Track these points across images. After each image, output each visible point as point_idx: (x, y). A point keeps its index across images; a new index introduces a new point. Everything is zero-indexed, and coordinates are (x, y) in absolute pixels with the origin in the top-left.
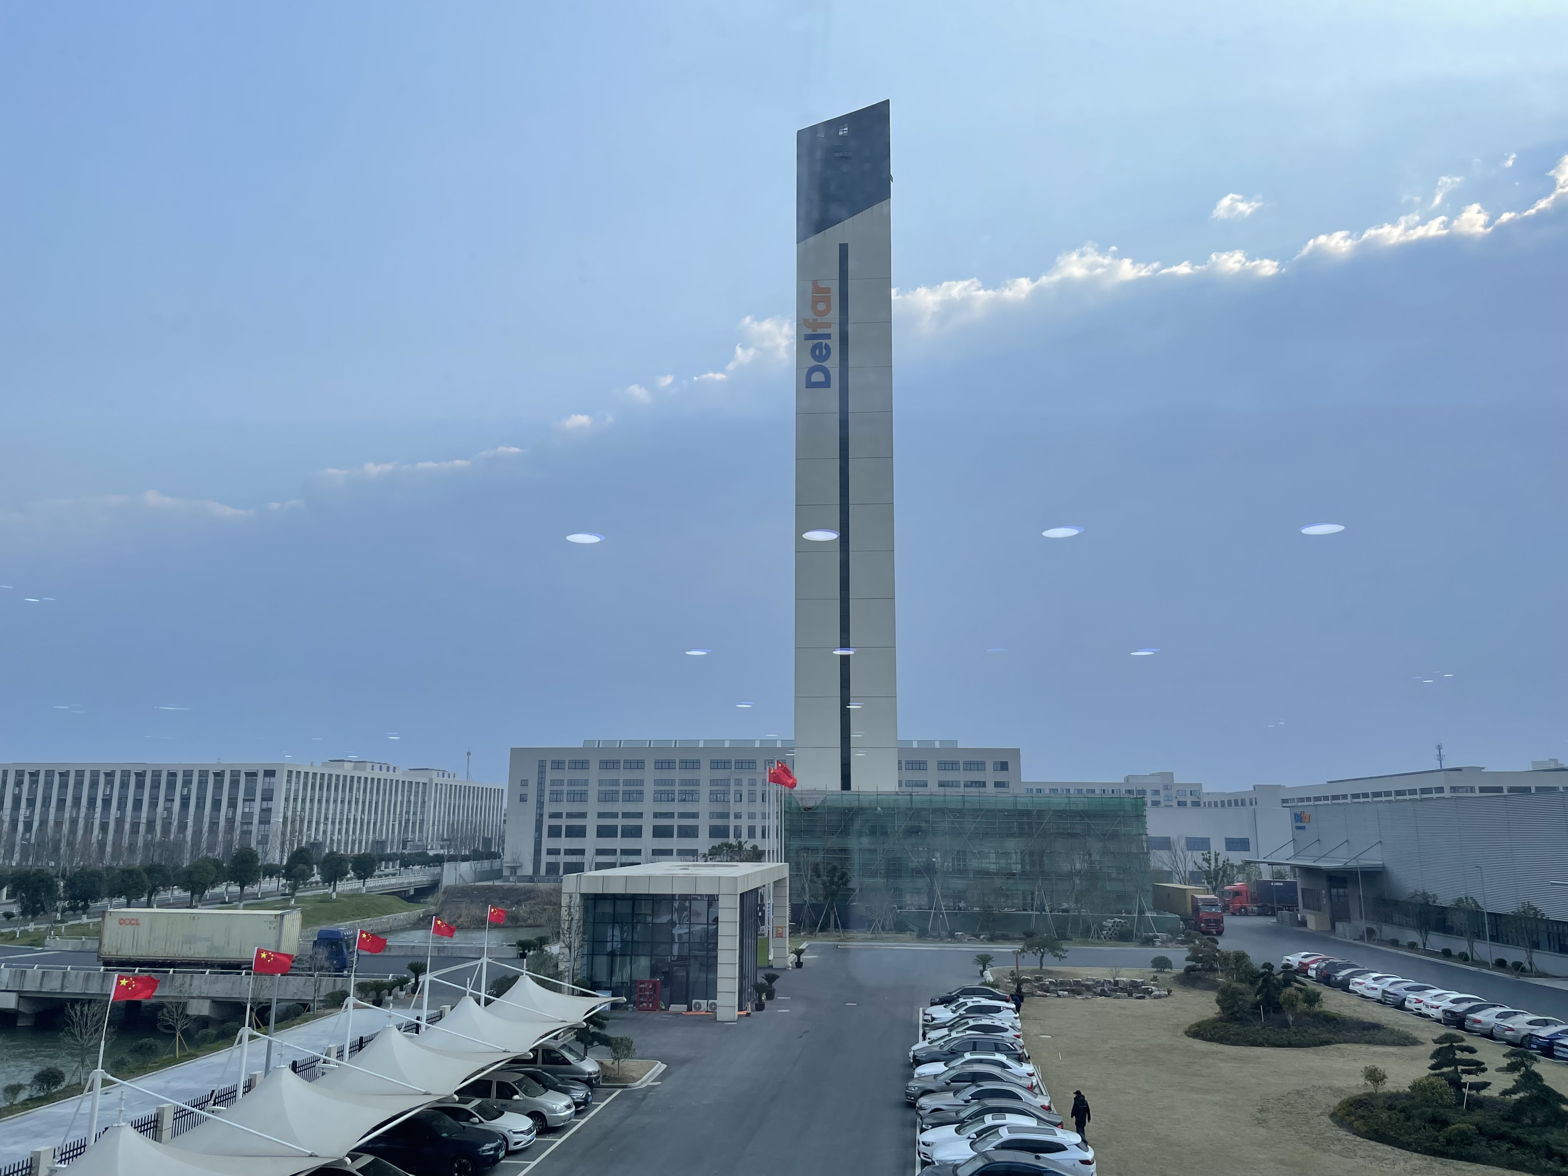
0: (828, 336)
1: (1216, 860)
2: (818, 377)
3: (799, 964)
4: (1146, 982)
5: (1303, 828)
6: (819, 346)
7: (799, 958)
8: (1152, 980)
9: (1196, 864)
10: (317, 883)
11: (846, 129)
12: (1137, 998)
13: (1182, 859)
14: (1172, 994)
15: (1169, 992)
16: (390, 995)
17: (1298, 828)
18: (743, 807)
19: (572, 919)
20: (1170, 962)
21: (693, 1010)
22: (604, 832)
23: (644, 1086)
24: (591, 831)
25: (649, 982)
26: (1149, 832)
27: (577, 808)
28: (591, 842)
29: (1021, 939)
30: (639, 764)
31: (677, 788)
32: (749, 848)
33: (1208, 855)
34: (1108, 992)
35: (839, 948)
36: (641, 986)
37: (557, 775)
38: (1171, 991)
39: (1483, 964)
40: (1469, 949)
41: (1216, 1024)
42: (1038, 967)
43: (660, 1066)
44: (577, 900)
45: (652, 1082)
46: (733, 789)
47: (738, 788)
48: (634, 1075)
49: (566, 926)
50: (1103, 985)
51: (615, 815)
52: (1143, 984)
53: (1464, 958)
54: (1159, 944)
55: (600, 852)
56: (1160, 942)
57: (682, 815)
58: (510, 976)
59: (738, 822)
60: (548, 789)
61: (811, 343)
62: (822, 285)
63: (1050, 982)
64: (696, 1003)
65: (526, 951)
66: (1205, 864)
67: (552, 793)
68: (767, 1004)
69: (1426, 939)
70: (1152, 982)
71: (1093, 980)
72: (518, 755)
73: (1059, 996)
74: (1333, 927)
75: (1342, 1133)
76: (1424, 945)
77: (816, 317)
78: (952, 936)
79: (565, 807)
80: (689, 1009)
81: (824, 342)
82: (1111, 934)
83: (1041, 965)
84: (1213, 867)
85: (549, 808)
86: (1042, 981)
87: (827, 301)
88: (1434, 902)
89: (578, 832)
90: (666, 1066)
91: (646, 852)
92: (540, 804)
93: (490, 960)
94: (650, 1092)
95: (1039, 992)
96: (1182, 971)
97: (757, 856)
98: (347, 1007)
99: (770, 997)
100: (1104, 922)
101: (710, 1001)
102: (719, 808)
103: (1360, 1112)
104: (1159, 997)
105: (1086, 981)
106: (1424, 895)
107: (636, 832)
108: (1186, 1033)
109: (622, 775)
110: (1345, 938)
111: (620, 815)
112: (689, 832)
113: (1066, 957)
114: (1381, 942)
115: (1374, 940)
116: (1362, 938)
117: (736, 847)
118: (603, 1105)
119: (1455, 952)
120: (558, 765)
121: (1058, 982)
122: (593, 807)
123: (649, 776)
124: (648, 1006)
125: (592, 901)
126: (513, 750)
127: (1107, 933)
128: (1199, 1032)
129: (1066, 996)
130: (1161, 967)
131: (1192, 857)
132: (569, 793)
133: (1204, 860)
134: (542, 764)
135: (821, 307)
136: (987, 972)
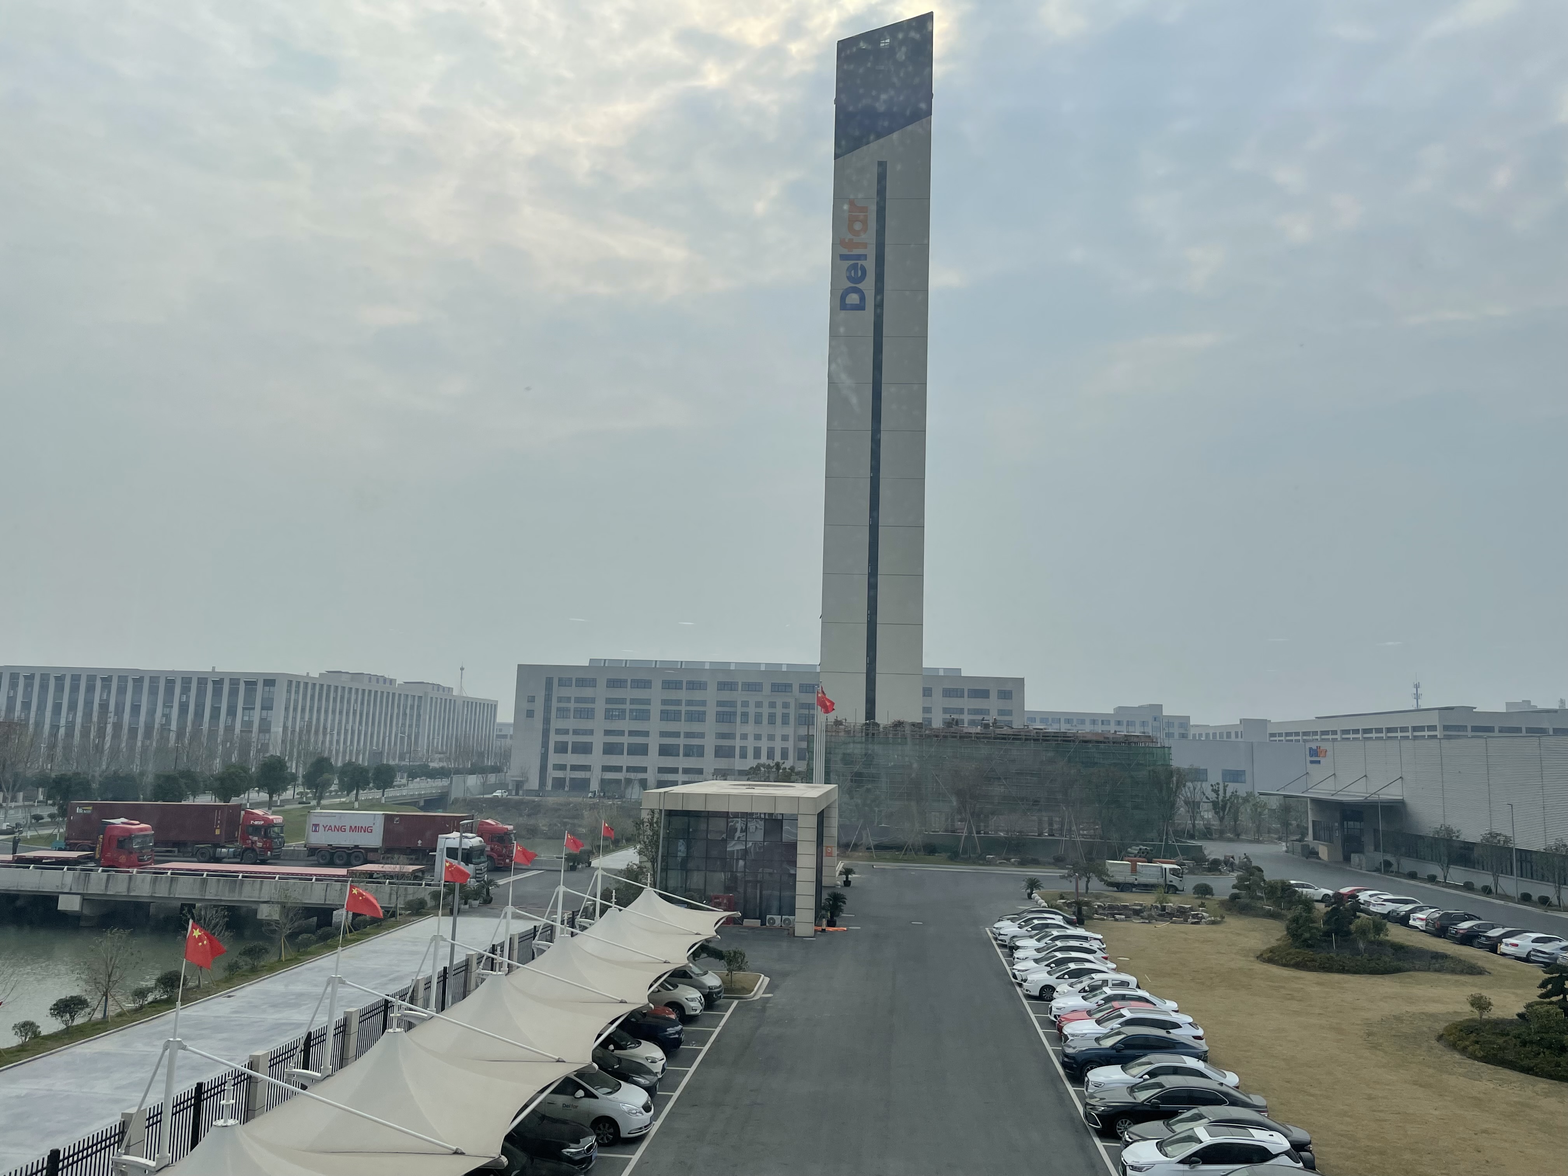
0: (864, 257)
2: (853, 298)
3: (847, 883)
4: (1195, 908)
5: (1319, 762)
6: (854, 266)
7: (847, 878)
8: (1200, 906)
9: (1204, 794)
10: (336, 791)
11: (889, 41)
12: (1193, 923)
13: (1192, 789)
14: (1225, 920)
15: (1223, 917)
17: (1312, 762)
18: (750, 729)
20: (1211, 889)
21: (767, 924)
23: (756, 997)
24: (598, 748)
25: (724, 897)
27: (583, 724)
29: (1049, 864)
30: (645, 684)
31: (683, 708)
33: (1217, 786)
34: (1156, 916)
35: (876, 868)
36: (716, 900)
37: (565, 692)
38: (1224, 918)
39: (1505, 897)
40: (1493, 883)
41: (1290, 951)
42: (1085, 891)
43: (764, 979)
45: (764, 993)
46: (739, 710)
47: (744, 710)
48: (746, 986)
50: (1150, 910)
51: (621, 733)
52: (1191, 909)
53: (1487, 891)
56: (1187, 869)
57: (688, 735)
59: (744, 743)
60: (555, 704)
61: (847, 264)
62: (860, 204)
64: (770, 919)
66: (1213, 796)
67: (559, 709)
68: (838, 920)
69: (1448, 872)
70: (1201, 909)
71: (1141, 905)
72: (525, 672)
73: (1118, 920)
74: (1347, 859)
75: (1457, 1056)
76: (1445, 878)
77: (852, 237)
78: (983, 858)
79: (571, 723)
80: (763, 924)
81: (860, 263)
83: (1087, 888)
84: (1221, 798)
85: (556, 723)
87: (865, 220)
88: (1457, 837)
89: (585, 749)
90: (767, 979)
92: (547, 721)
93: (606, 873)
94: (767, 1003)
96: (1228, 897)
99: (840, 914)
100: (1129, 849)
101: (784, 917)
102: (725, 728)
103: (1473, 1037)
104: (1213, 923)
105: (1133, 905)
106: (1449, 831)
108: (1258, 957)
109: (629, 693)
110: (1361, 869)
111: (626, 733)
114: (1398, 874)
115: (1393, 872)
116: (1378, 870)
118: (728, 1014)
119: (1478, 885)
120: (565, 682)
121: (1107, 906)
122: (599, 724)
126: (520, 667)
128: (1271, 957)
129: (1122, 920)
130: (1202, 894)
131: (1201, 787)
132: (576, 710)
133: (1213, 790)
134: (549, 682)
135: (858, 226)
136: (1035, 895)
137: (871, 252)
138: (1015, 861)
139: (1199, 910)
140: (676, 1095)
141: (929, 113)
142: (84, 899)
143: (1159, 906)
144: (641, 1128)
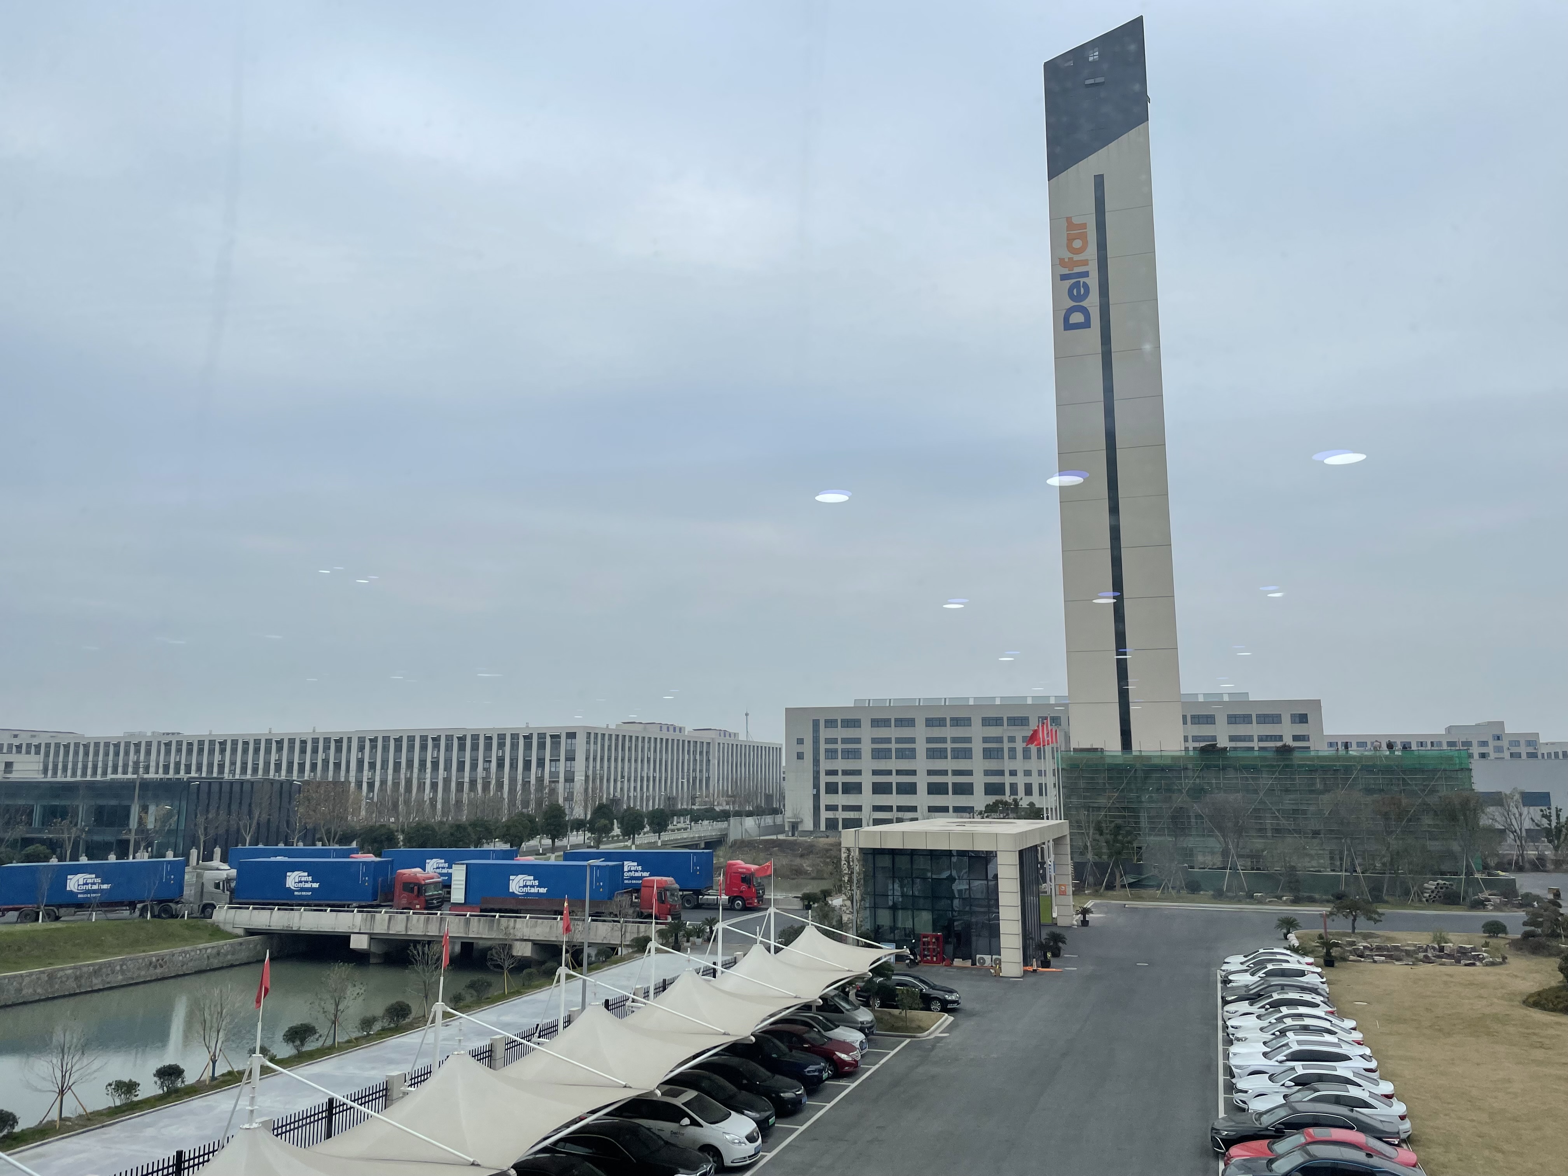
0: (1086, 274)
1: (1558, 816)
2: (1077, 318)
3: (1085, 923)
4: (1477, 948)
6: (1077, 285)
7: (1084, 917)
8: (1483, 947)
9: (1533, 821)
10: (618, 836)
11: (1097, 53)
12: (1466, 965)
13: (1517, 816)
14: (1508, 961)
15: (1505, 959)
16: (688, 941)
18: (1019, 764)
19: (852, 873)
20: (1505, 927)
21: (978, 964)
22: (879, 789)
23: (932, 1037)
24: (867, 788)
25: (933, 936)
26: (1474, 787)
27: (851, 765)
28: (867, 799)
29: (1328, 901)
30: (910, 723)
31: (949, 746)
32: (1025, 806)
33: (1548, 811)
34: (1433, 958)
35: (1127, 907)
36: (924, 939)
37: (831, 733)
38: (1507, 959)
42: (1350, 931)
43: (947, 1019)
44: (856, 854)
45: (940, 1033)
46: (1006, 746)
47: (1012, 745)
48: (922, 1026)
49: (846, 879)
50: (1426, 951)
51: (889, 773)
52: (1474, 949)
54: (1491, 908)
55: (877, 808)
56: (1492, 905)
57: (956, 773)
58: (796, 926)
59: (1013, 780)
60: (823, 746)
61: (1068, 283)
62: (1076, 221)
63: (1365, 947)
64: (980, 958)
65: (811, 903)
66: (1545, 822)
67: (827, 750)
68: (1053, 961)
70: (1484, 949)
71: (1415, 945)
72: (793, 715)
73: (1375, 962)
77: (1071, 255)
78: (1250, 897)
79: (840, 764)
80: (974, 964)
81: (1082, 280)
82: (1434, 897)
83: (1354, 928)
84: (1554, 824)
85: (825, 765)
86: (1355, 945)
87: (1083, 237)
89: (853, 788)
90: (951, 1019)
91: (922, 809)
92: (816, 762)
93: (778, 911)
94: (939, 1042)
95: (1352, 958)
96: (1519, 936)
97: (1035, 813)
98: (649, 952)
99: (1056, 955)
100: (1426, 885)
101: (994, 957)
102: (993, 765)
104: (1493, 964)
105: (1405, 946)
107: (911, 789)
108: (1524, 1002)
109: (893, 732)
111: (894, 773)
112: (964, 789)
113: (1381, 921)
117: (1011, 804)
118: (893, 1053)
120: (831, 723)
121: (1374, 946)
122: (867, 764)
123: (920, 733)
124: (932, 959)
125: (872, 855)
126: (788, 710)
127: (1430, 896)
128: (1539, 1001)
129: (1383, 962)
130: (1494, 932)
131: (1529, 813)
132: (843, 751)
133: (1543, 816)
134: (816, 723)
135: (1077, 244)
136: (1292, 936)
137: (1093, 268)
138: (1287, 900)
139: (1481, 951)
140: (802, 1129)
141: (1146, 119)
142: (371, 939)
143: (1436, 946)
144: (745, 1158)
